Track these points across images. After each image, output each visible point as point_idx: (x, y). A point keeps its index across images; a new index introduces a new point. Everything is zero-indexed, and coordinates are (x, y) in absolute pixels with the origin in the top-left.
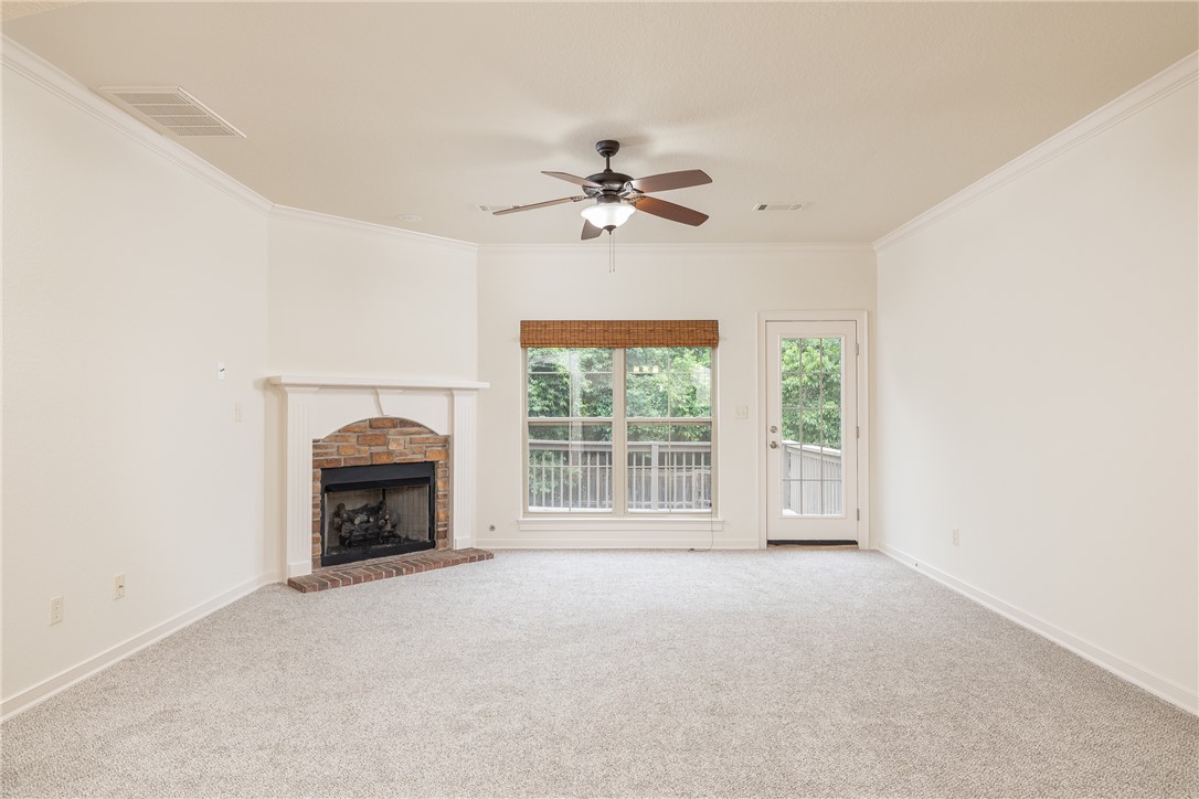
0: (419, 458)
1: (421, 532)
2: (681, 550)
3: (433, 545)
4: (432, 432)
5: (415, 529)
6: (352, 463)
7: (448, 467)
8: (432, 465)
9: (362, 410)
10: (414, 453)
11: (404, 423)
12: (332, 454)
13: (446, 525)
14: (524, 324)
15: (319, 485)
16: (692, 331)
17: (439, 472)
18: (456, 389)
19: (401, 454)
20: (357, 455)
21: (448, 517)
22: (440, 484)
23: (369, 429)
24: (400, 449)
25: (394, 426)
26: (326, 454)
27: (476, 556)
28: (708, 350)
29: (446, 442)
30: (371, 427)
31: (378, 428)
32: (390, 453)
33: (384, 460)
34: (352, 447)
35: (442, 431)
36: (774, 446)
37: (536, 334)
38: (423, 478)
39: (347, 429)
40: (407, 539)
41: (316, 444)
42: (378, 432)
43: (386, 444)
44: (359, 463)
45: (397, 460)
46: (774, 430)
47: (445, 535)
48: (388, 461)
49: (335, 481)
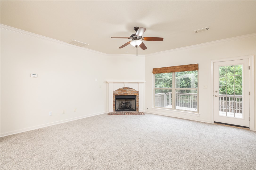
0: (133, 95)
1: (134, 108)
2: (187, 120)
3: (136, 110)
4: (135, 90)
5: (133, 107)
6: (120, 95)
7: (138, 96)
8: (135, 96)
9: (122, 86)
10: (132, 94)
11: (130, 88)
12: (117, 93)
13: (138, 107)
14: (154, 69)
15: (115, 98)
16: (191, 67)
17: (137, 97)
18: (139, 82)
19: (129, 94)
20: (121, 94)
21: (138, 106)
22: (137, 99)
23: (123, 89)
24: (129, 93)
25: (128, 89)
26: (116, 93)
27: (142, 113)
28: (197, 71)
29: (138, 92)
30: (124, 89)
31: (125, 89)
32: (127, 94)
33: (126, 95)
34: (120, 92)
35: (137, 90)
36: (216, 96)
37: (156, 71)
38: (134, 98)
39: (119, 89)
40: (132, 109)
41: (114, 91)
42: (125, 90)
43: (126, 92)
44: (121, 95)
45: (128, 95)
46: (216, 92)
47: (138, 109)
48: (127, 95)
49: (118, 98)
